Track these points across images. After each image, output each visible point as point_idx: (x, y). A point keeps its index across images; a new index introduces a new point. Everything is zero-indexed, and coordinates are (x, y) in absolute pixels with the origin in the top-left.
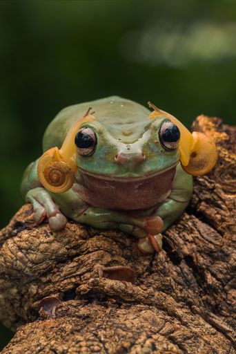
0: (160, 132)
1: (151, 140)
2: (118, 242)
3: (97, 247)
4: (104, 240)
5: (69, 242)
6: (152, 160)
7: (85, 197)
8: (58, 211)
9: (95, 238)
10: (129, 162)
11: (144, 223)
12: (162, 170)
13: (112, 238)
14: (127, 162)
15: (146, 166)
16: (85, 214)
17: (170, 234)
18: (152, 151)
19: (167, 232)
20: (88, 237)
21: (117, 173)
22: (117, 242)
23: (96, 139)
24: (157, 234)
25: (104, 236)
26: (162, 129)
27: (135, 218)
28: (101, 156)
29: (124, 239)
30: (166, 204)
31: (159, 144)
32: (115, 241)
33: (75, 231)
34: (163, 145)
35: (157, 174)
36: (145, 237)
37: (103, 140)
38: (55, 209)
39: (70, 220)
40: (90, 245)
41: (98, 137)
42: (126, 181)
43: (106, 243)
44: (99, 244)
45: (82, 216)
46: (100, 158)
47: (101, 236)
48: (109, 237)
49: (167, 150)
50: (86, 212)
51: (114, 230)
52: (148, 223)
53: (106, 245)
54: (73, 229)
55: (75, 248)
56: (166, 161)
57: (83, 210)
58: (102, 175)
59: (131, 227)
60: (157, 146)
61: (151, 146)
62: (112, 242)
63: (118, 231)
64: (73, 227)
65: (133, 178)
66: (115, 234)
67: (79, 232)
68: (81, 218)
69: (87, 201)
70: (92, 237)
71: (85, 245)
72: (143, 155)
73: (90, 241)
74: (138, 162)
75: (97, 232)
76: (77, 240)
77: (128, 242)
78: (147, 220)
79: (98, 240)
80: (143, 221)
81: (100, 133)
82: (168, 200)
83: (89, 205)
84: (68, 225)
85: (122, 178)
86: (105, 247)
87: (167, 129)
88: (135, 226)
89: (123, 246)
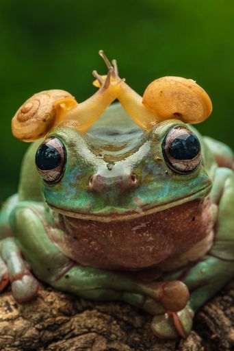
0: (164, 143)
1: (149, 156)
2: (121, 320)
3: (87, 328)
4: (99, 317)
5: (41, 319)
6: (150, 187)
7: (67, 249)
8: (26, 271)
9: (84, 315)
10: (110, 188)
11: (157, 292)
12: (166, 204)
13: (112, 315)
14: (106, 189)
15: (139, 197)
16: (67, 277)
17: (211, 311)
18: (151, 173)
19: (207, 308)
20: (73, 312)
21: (93, 207)
22: (118, 320)
23: (65, 154)
24: (180, 308)
25: (99, 311)
26: (168, 139)
27: (145, 283)
28: (72, 181)
29: (132, 317)
30: (203, 264)
31: (163, 162)
32: (116, 318)
33: (52, 303)
34: (170, 165)
35: (157, 210)
36: (164, 314)
37: (76, 156)
38: (22, 268)
39: (47, 286)
40: (76, 324)
41: (68, 151)
42: (108, 220)
43: (101, 322)
44: (89, 322)
45: (63, 279)
46: (70, 184)
47: (95, 311)
48: (106, 313)
49: (177, 172)
50: (68, 273)
51: (116, 302)
52: (164, 292)
53: (101, 325)
54: (49, 300)
55: (49, 328)
56: (175, 189)
57: (65, 269)
58: (72, 211)
59: (140, 297)
60: (160, 165)
61: (149, 166)
62: (111, 321)
63: (123, 303)
64: (50, 297)
65: (117, 215)
66: (118, 308)
67: (59, 304)
68: (62, 283)
69: (71, 255)
70: (80, 312)
71: (68, 325)
72: (133, 178)
73: (76, 319)
74: (124, 190)
75: (90, 304)
76: (54, 316)
77: (138, 321)
78: (164, 287)
79: (89, 317)
80: (156, 288)
81: (72, 145)
82: (207, 257)
83: (74, 263)
84: (43, 292)
85: (101, 215)
86: (100, 327)
87: (177, 140)
88: (146, 296)
89: (129, 328)
